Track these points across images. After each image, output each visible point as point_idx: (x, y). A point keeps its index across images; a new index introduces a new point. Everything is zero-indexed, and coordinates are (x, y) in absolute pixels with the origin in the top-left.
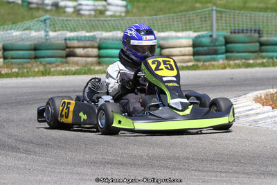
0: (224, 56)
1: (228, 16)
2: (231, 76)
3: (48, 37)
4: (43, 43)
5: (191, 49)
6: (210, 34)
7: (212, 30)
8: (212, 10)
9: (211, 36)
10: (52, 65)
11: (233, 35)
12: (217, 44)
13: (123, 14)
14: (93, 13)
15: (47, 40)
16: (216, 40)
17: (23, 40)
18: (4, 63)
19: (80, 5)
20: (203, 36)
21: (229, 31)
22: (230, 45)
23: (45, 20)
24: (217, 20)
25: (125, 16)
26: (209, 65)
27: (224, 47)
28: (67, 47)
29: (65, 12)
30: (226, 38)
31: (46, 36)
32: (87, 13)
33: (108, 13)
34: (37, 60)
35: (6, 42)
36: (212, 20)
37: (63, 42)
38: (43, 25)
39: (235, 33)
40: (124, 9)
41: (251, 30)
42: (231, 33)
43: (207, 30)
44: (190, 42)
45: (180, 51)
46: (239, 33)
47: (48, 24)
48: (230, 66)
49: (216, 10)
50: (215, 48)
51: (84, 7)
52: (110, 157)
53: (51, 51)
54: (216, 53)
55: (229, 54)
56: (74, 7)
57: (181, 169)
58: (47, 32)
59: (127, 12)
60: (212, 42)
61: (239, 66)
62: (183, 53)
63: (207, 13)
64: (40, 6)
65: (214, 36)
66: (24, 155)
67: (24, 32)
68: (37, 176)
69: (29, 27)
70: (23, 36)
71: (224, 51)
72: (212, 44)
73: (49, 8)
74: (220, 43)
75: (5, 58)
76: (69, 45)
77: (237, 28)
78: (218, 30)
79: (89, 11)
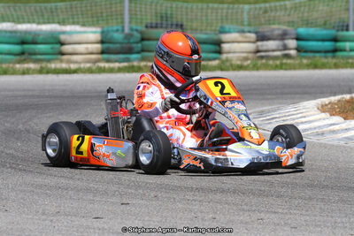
0: (139, 56)
5: (99, 46)
11: (150, 30)
12: (132, 41)
21: (144, 25)
22: (146, 43)
24: (130, 10)
27: (140, 45)
36: (123, 10)
39: (152, 27)
41: (172, 25)
42: (147, 27)
44: (97, 37)
45: (87, 48)
46: (156, 27)
50: (129, 45)
54: (130, 51)
55: (145, 53)
60: (125, 38)
62: (90, 50)
63: (118, 1)
65: (126, 31)
71: (139, 49)
72: (126, 41)
74: (135, 40)
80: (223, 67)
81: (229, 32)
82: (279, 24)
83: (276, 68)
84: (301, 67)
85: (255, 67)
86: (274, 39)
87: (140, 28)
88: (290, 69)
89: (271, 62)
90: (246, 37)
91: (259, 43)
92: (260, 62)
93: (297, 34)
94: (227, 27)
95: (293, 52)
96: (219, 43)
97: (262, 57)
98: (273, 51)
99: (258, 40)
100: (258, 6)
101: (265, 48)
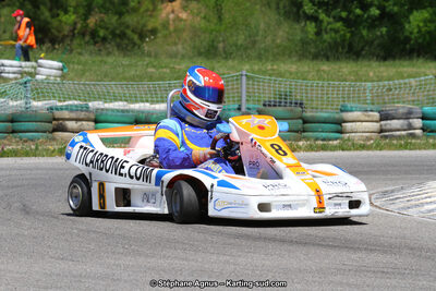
7: (241, 101)
9: (239, 109)
13: (58, 79)
14: (19, 76)
19: (3, 65)
24: (248, 89)
32: (11, 76)
33: (38, 77)
39: (269, 105)
41: (291, 103)
46: (275, 106)
51: (7, 69)
59: (63, 77)
65: (244, 109)
79: (14, 73)
80: (345, 147)
81: (351, 111)
82: (404, 102)
83: (401, 147)
84: (426, 147)
85: (379, 147)
86: (398, 119)
87: (256, 106)
88: (415, 149)
89: (395, 142)
90: (369, 116)
91: (383, 123)
92: (383, 142)
93: (423, 113)
94: (349, 105)
95: (418, 132)
96: (340, 122)
97: (386, 137)
98: (398, 130)
99: (381, 120)
100: (381, 83)
101: (388, 127)
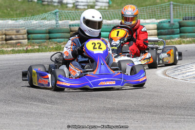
0: (178, 35)
1: (181, 8)
2: (186, 49)
3: (58, 25)
4: (55, 28)
5: (156, 31)
6: (169, 20)
7: (170, 18)
8: (170, 4)
9: (169, 22)
10: (61, 44)
11: (185, 21)
12: (174, 27)
13: (107, 8)
14: (86, 7)
15: (57, 26)
16: (173, 24)
17: (41, 26)
18: (28, 42)
19: (78, 2)
20: (164, 22)
21: (182, 18)
22: (182, 28)
23: (56, 13)
24: (174, 11)
25: (108, 9)
26: (170, 42)
27: (178, 29)
28: (71, 31)
29: (67, 7)
30: (180, 23)
31: (57, 23)
32: (82, 7)
33: (96, 8)
34: (51, 40)
35: (29, 28)
36: (170, 11)
37: (68, 27)
38: (54, 16)
39: (186, 19)
40: (107, 4)
42: (183, 19)
43: (166, 18)
45: (149, 33)
46: (189, 19)
47: (58, 15)
48: (184, 42)
49: (173, 4)
50: (172, 30)
51: (80, 4)
52: (109, 106)
53: (60, 34)
54: (173, 33)
55: (182, 34)
56: (74, 4)
57: (159, 113)
58: (57, 21)
59: (109, 6)
60: (170, 26)
61: (190, 42)
63: (167, 6)
64: (50, 3)
65: (172, 22)
66: (50, 105)
67: (42, 21)
68: (61, 119)
69: (45, 18)
70: (41, 24)
71: (179, 32)
72: (170, 28)
73: (56, 4)
74: (176, 27)
75: (29, 39)
76: (72, 30)
77: (187, 16)
78: (174, 17)
79: (84, 6)
